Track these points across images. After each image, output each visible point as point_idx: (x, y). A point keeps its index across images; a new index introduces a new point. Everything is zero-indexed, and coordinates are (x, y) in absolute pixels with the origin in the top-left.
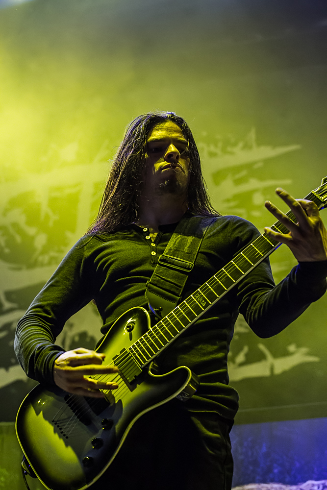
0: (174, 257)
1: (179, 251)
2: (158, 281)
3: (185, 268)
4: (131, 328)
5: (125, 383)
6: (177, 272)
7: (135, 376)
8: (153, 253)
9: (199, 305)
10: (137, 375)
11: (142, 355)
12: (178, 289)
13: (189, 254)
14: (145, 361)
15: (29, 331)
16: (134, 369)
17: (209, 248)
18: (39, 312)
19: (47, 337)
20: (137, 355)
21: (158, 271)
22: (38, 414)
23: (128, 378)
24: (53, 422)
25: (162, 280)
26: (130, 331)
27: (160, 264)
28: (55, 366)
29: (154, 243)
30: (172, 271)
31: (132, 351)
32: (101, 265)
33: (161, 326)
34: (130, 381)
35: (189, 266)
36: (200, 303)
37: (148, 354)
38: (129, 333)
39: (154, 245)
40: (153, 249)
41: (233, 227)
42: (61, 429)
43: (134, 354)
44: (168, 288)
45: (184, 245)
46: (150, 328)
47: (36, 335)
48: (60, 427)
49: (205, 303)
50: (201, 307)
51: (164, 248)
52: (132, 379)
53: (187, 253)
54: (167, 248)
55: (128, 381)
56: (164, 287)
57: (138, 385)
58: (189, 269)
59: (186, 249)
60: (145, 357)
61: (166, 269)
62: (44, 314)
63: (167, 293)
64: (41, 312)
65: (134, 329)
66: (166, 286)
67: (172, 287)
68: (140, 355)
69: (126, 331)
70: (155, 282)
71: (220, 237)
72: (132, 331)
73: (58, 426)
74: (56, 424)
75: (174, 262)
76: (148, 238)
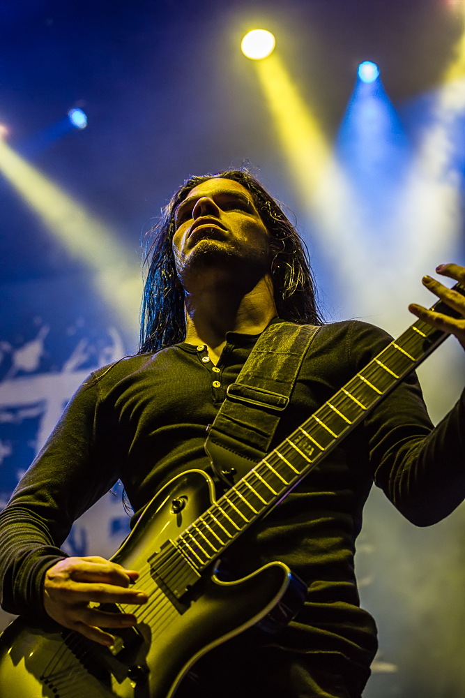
0: (255, 388)
1: (262, 378)
2: (228, 425)
3: (275, 404)
4: (181, 505)
5: (170, 600)
6: (260, 411)
7: (188, 587)
8: (216, 384)
9: (302, 453)
10: (192, 583)
11: (201, 548)
12: (262, 439)
13: (281, 382)
14: (204, 559)
15: (8, 531)
16: (185, 574)
17: (314, 373)
18: (27, 500)
19: (40, 538)
20: (191, 549)
21: (226, 409)
22: (16, 662)
23: (176, 592)
24: (41, 679)
25: (235, 425)
26: (177, 511)
27: (229, 399)
28: (47, 582)
29: (218, 366)
30: (251, 410)
31: (182, 544)
32: (126, 410)
33: (233, 497)
34: (179, 596)
35: (282, 400)
36: (303, 451)
37: (211, 545)
38: (176, 515)
39: (218, 371)
40: (216, 377)
41: (355, 338)
42: (55, 691)
43: (186, 548)
44: (244, 437)
45: (270, 370)
46: (214, 502)
47: (20, 537)
48: (54, 688)
49: (313, 449)
50: (305, 456)
51: (235, 375)
52: (183, 593)
53: (277, 381)
54: (241, 373)
55: (175, 596)
56: (238, 435)
57: (192, 602)
58: (281, 406)
59: (275, 374)
60: (205, 552)
61: (239, 407)
62: (37, 503)
63: (244, 445)
64: (31, 500)
65: (185, 508)
66: (242, 433)
67: (251, 435)
68: (196, 549)
69: (171, 512)
70: (222, 427)
71: (332, 355)
72: (182, 512)
73: (51, 687)
74: (46, 682)
75: (254, 394)
76: (206, 359)
